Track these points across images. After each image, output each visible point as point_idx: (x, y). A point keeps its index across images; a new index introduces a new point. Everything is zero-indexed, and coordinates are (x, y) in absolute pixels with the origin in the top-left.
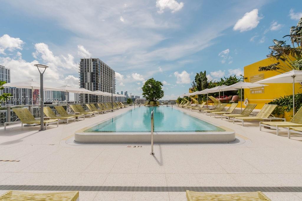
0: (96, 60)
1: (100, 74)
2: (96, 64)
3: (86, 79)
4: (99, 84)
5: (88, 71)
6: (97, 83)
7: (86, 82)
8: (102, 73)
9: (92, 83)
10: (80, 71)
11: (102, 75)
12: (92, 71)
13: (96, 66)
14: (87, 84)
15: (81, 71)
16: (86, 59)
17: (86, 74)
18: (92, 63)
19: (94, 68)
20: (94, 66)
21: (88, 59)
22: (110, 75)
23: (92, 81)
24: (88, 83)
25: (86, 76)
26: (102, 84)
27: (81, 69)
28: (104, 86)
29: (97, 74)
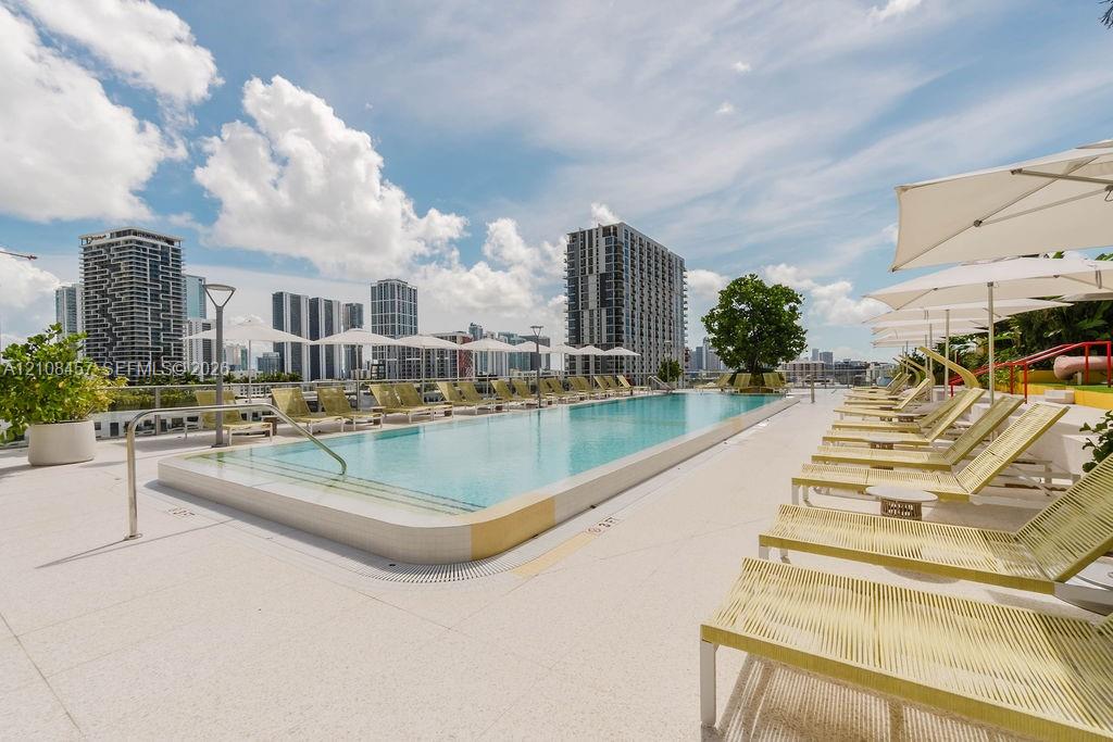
0: (615, 229)
1: (627, 277)
2: (616, 242)
3: (585, 297)
4: (624, 311)
5: (591, 271)
6: (617, 310)
7: (586, 306)
8: (637, 271)
9: (604, 311)
10: (566, 274)
11: (637, 279)
12: (603, 270)
13: (615, 251)
14: (586, 314)
15: (571, 273)
16: (584, 232)
17: (584, 280)
18: (602, 240)
19: (608, 259)
20: (608, 250)
21: (590, 232)
22: (666, 276)
23: (603, 302)
24: (591, 312)
25: (585, 289)
26: (635, 313)
27: (572, 265)
28: (642, 318)
29: (618, 277)
